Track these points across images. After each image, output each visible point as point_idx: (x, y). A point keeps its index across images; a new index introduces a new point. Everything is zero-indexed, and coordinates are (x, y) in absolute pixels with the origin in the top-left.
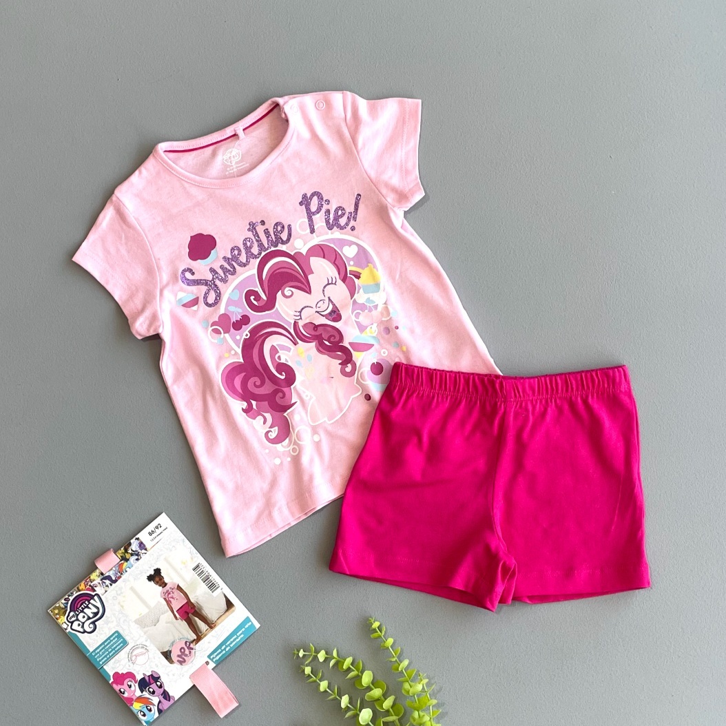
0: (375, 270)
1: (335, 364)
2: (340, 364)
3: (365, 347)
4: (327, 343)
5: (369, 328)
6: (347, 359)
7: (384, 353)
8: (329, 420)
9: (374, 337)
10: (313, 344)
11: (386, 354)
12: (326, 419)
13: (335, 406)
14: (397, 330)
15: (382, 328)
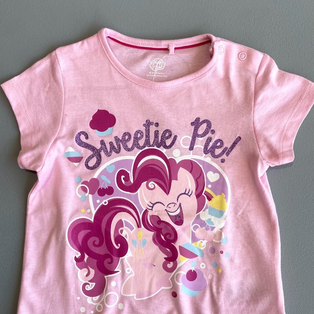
0: (225, 200)
1: (162, 257)
2: (165, 258)
3: (190, 255)
4: (163, 237)
5: (199, 242)
6: (172, 257)
7: (203, 266)
8: (137, 297)
9: (200, 250)
10: (152, 233)
11: (204, 268)
12: (135, 295)
13: (146, 289)
14: (221, 254)
15: (210, 246)
